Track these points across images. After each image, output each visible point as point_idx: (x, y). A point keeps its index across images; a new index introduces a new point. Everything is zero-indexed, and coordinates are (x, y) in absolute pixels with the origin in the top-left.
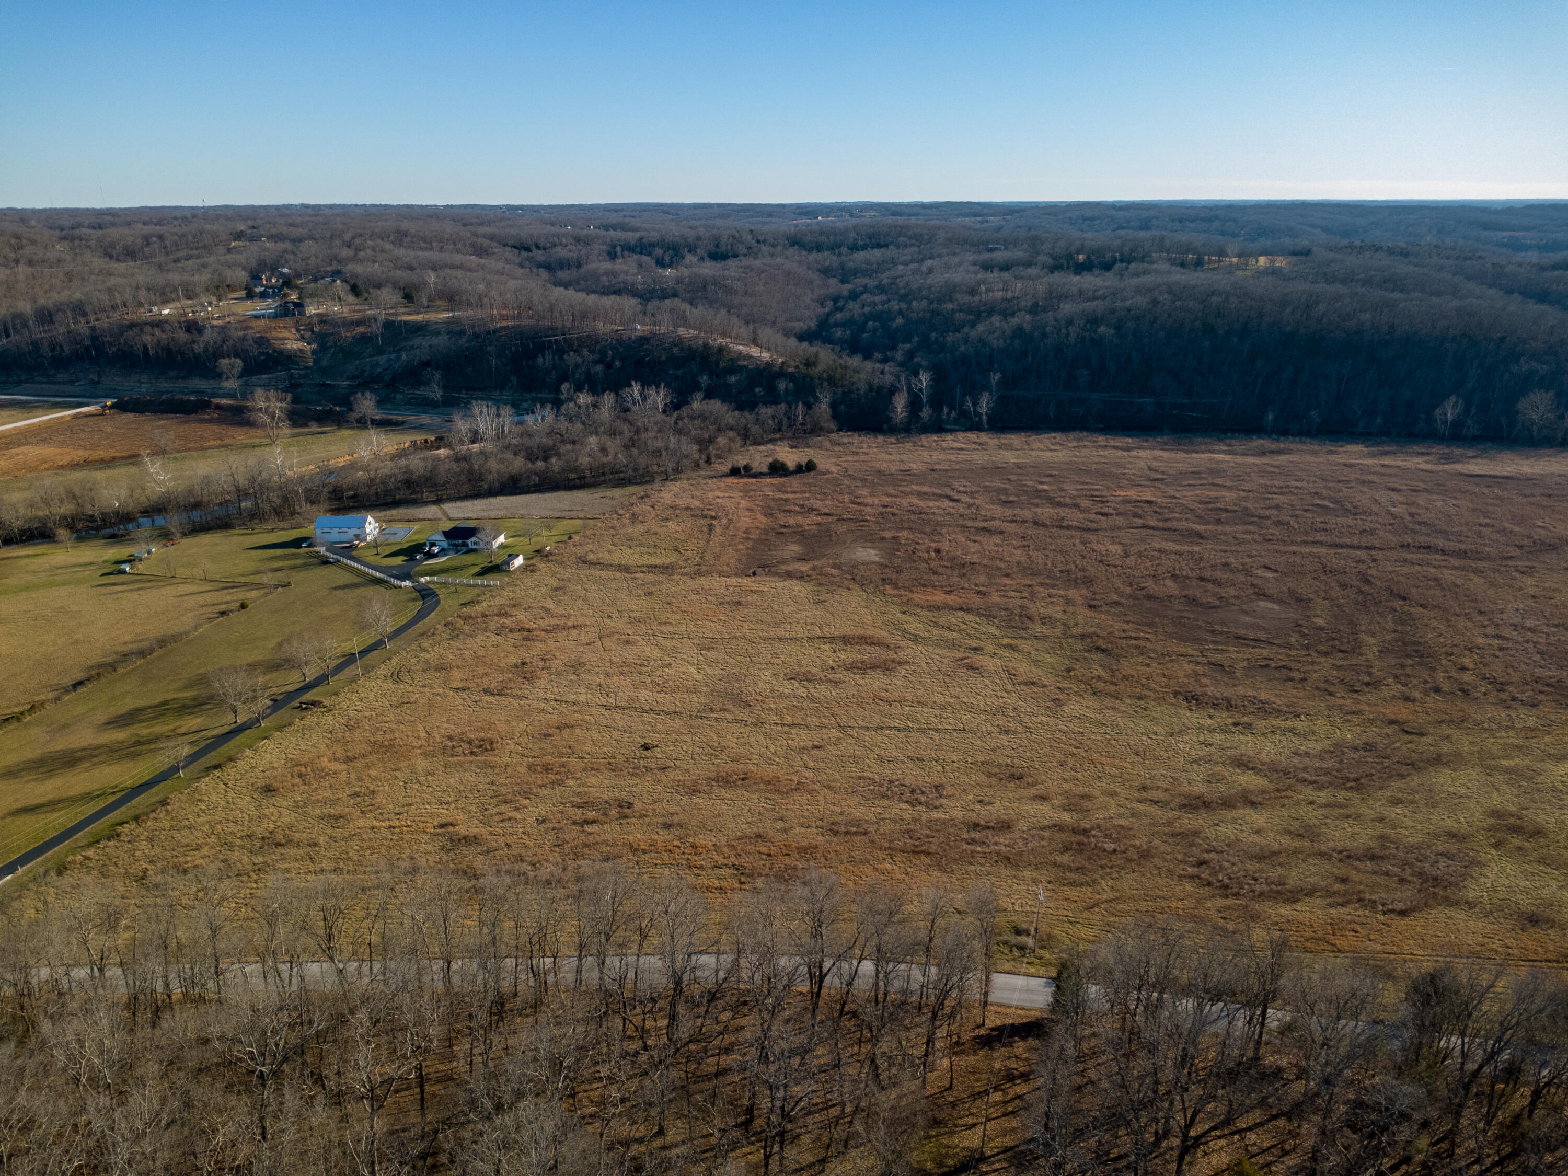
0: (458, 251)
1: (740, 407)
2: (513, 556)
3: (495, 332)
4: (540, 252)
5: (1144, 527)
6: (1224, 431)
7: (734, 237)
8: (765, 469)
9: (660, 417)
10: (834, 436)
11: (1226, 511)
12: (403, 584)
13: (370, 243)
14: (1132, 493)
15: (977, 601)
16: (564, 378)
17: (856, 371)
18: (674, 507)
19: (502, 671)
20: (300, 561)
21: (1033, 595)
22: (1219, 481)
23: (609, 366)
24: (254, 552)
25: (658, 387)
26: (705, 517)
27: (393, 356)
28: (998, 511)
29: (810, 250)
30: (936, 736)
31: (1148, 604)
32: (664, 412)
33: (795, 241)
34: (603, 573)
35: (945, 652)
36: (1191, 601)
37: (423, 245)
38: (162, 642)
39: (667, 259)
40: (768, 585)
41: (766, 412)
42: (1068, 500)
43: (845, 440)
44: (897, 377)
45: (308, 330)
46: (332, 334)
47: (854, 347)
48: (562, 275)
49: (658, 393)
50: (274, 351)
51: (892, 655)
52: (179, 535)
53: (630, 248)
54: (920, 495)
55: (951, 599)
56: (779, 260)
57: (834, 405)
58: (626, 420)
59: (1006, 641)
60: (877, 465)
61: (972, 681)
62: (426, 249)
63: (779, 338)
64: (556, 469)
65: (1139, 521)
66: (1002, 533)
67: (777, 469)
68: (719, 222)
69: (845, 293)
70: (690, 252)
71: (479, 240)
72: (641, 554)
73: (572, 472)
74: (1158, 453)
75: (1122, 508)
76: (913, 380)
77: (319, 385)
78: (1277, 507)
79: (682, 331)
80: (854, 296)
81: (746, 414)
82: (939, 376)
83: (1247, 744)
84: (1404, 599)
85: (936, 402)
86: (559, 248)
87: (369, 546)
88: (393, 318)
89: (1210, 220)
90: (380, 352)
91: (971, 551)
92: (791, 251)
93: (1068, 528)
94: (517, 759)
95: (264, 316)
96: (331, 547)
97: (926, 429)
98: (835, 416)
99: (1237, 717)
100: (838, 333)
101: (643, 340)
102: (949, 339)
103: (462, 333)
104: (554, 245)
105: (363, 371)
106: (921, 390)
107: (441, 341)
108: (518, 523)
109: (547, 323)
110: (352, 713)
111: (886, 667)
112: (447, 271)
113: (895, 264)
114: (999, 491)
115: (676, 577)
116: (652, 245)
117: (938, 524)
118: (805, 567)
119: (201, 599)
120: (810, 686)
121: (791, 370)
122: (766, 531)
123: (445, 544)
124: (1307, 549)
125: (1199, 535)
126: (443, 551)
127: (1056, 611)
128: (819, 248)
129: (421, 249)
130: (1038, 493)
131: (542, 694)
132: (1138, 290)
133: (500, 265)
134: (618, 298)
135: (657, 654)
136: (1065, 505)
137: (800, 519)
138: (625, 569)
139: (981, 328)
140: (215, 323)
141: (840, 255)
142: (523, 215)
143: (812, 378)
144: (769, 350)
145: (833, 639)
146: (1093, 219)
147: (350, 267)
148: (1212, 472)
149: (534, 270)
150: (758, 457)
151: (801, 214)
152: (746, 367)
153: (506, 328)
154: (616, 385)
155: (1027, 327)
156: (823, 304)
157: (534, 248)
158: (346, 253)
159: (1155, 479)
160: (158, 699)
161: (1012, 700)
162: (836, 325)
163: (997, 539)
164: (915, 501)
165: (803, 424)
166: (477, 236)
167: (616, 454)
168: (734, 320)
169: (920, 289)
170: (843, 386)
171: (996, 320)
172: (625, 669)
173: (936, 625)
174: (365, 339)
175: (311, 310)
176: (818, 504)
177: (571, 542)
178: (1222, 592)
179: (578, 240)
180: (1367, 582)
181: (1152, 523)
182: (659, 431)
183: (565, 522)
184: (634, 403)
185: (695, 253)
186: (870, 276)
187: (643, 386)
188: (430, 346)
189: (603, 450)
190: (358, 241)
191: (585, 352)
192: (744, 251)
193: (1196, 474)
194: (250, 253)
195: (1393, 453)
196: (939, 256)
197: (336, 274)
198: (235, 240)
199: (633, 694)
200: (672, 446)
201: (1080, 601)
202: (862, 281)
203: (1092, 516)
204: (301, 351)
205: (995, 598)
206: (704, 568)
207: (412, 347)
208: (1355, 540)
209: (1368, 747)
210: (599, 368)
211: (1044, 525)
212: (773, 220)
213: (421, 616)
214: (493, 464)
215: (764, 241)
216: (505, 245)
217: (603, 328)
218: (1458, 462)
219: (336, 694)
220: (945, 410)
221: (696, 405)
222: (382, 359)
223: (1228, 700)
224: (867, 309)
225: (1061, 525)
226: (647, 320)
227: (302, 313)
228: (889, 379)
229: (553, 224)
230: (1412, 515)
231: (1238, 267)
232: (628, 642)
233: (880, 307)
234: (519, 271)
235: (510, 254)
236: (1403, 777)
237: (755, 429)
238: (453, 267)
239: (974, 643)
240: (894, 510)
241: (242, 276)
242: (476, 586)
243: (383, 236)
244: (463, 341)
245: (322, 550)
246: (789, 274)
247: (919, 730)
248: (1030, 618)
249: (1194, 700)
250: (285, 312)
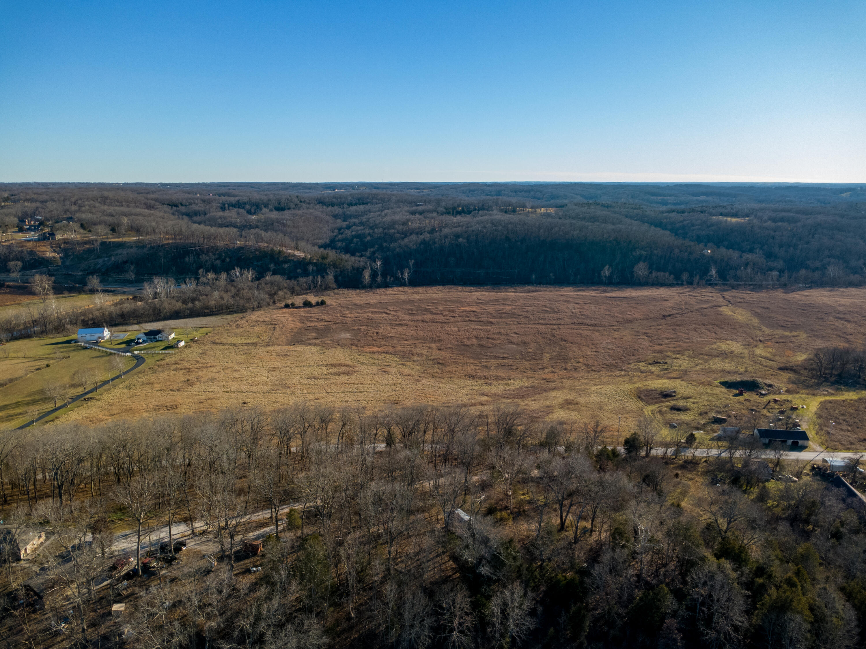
0: (137, 207)
1: (290, 278)
2: (179, 341)
3: (162, 246)
4: (183, 207)
5: (469, 321)
6: (514, 284)
7: (288, 200)
8: (301, 305)
9: (250, 284)
10: (336, 291)
11: (505, 313)
12: (126, 354)
13: (87, 203)
14: (467, 309)
15: (391, 349)
16: (200, 267)
17: (347, 261)
18: (257, 321)
19: (178, 383)
20: (71, 349)
21: (415, 347)
22: (506, 303)
23: (223, 261)
24: (47, 346)
25: (248, 269)
26: (272, 324)
27: (106, 259)
28: (407, 317)
29: (328, 206)
30: (366, 393)
31: (463, 347)
32: (252, 281)
33: (321, 202)
34: (223, 347)
35: (376, 367)
36: (481, 346)
37: (118, 204)
38: (11, 381)
39: (253, 211)
40: (300, 348)
41: (303, 280)
42: (439, 312)
43: (341, 292)
44: (366, 263)
45: (57, 246)
46: (72, 249)
47: (347, 250)
48: (195, 218)
49: (248, 272)
50: (39, 258)
51: (352, 369)
52: (4, 341)
53: (232, 205)
54: (373, 312)
55: (380, 350)
56: (311, 211)
57: (336, 277)
58: (233, 286)
59: (401, 363)
60: (355, 302)
61: (384, 376)
62: (119, 206)
63: (309, 246)
64: (198, 307)
65: (467, 319)
66: (407, 325)
67: (307, 304)
68: (281, 192)
69: (344, 226)
70: (265, 207)
71: (149, 201)
72: (241, 339)
73: (206, 309)
74: (484, 293)
75: (461, 314)
76: (373, 264)
77: (65, 274)
78: (527, 311)
79: (260, 244)
80: (348, 227)
81: (293, 281)
82: (386, 262)
83: (487, 389)
84: (565, 341)
85: (384, 275)
86: (194, 206)
87: (107, 341)
88: (106, 240)
89: (529, 191)
90: (99, 257)
91: (392, 332)
92: (318, 206)
93: (436, 322)
94: (187, 410)
95: (32, 240)
96: (86, 342)
97: (379, 286)
98: (336, 281)
99: (486, 381)
100: (339, 244)
101: (241, 248)
102: (392, 245)
103: (144, 247)
104: (191, 204)
105: (90, 267)
106: (377, 268)
107: (133, 251)
108: (181, 330)
109: (190, 241)
110: (110, 401)
111: (348, 373)
112: (133, 216)
113: (370, 212)
114: (408, 310)
115: (258, 347)
116: (245, 204)
117: (379, 323)
118: (317, 341)
119: (26, 365)
120: (316, 381)
121: (315, 261)
122: (300, 329)
123: (145, 339)
124: (534, 326)
125: (492, 323)
126: (144, 342)
127: (424, 352)
128: (332, 205)
129: (116, 206)
130: (426, 310)
131: (197, 389)
132: (478, 223)
133: (162, 214)
134: (227, 229)
135: (249, 374)
136: (437, 314)
137: (316, 324)
138: (235, 345)
139: (406, 240)
140: (4, 244)
141: (343, 208)
142: (170, 188)
143: (325, 265)
144: (304, 252)
145: (327, 365)
146: (474, 191)
147: (78, 215)
148: (504, 299)
149: (181, 217)
150: (298, 300)
151: (326, 188)
152: (292, 260)
153: (168, 244)
154: (228, 269)
155: (427, 239)
156: (333, 232)
157: (180, 205)
158: (74, 208)
159: (479, 303)
160: (14, 401)
161: (400, 381)
162: (339, 241)
163: (404, 328)
164: (370, 315)
165: (320, 286)
166: (147, 199)
167: (228, 299)
168: (287, 239)
169: (379, 223)
170: (340, 268)
171: (414, 237)
172: (234, 379)
173: (372, 358)
174: (90, 251)
175: (58, 237)
176: (326, 318)
177: (207, 336)
178: (495, 342)
179: (204, 201)
180: (554, 336)
181: (473, 319)
182: (250, 289)
183: (204, 329)
184: (236, 277)
185: (268, 207)
186: (357, 218)
187: (241, 269)
188: (127, 253)
189: (222, 298)
190: (80, 202)
191: (211, 254)
192: (294, 206)
193: (497, 300)
194: (18, 208)
195: (583, 290)
196: (392, 208)
197: (70, 219)
198: (4, 202)
199: (238, 387)
200: (256, 295)
201: (435, 347)
202: (353, 220)
203: (448, 318)
204: (54, 257)
205: (399, 348)
206: (271, 343)
207: (117, 254)
208: (554, 322)
209: (532, 387)
210: (218, 262)
211: (426, 322)
212: (311, 191)
213: (137, 366)
214: (166, 305)
215: (304, 202)
216: (164, 204)
217: (220, 243)
218: (608, 292)
219: (101, 395)
220: (389, 277)
221: (268, 278)
222: (100, 261)
223: (485, 376)
224: (354, 233)
225: (434, 321)
226: (242, 239)
227: (53, 239)
228: (362, 264)
229: (189, 193)
230: (580, 312)
231: (532, 213)
232: (236, 371)
233: (360, 232)
234: (172, 217)
235: (166, 208)
236: (540, 394)
237: (297, 288)
238: (135, 215)
239: (387, 364)
240: (360, 319)
241: (16, 220)
242: (162, 354)
243: (95, 199)
244: (145, 250)
245: (83, 344)
246: (316, 217)
247: (360, 392)
248: (412, 354)
249: (471, 377)
250: (44, 238)
